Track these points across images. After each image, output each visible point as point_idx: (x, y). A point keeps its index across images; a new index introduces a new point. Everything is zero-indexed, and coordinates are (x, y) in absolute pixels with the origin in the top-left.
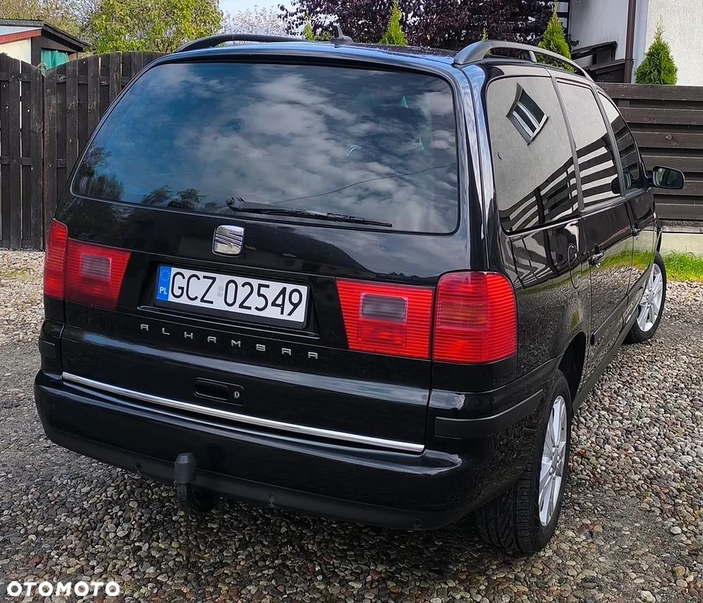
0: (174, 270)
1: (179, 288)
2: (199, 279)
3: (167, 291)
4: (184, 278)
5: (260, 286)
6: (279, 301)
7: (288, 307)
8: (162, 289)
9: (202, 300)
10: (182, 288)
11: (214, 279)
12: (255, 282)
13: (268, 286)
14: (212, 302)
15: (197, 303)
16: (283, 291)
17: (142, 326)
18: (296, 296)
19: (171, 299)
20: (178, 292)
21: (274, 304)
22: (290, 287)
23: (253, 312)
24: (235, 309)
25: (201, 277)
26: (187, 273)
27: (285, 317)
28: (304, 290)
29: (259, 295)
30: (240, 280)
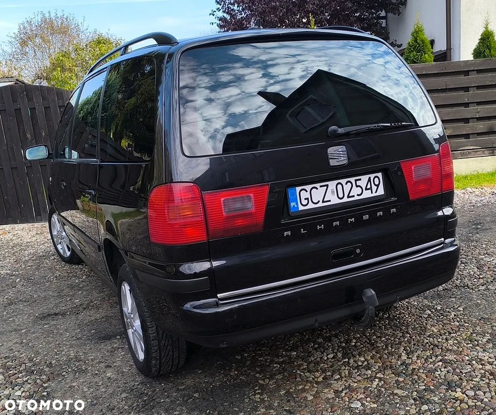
0: (298, 189)
1: (305, 199)
2: (317, 189)
3: (297, 204)
4: (307, 191)
5: (356, 181)
6: (369, 186)
7: (374, 188)
8: (292, 204)
9: (323, 202)
10: (307, 199)
11: (327, 186)
12: (352, 180)
13: (360, 180)
14: (330, 201)
15: (321, 204)
16: (369, 180)
17: (285, 234)
18: (376, 179)
19: (301, 208)
20: (304, 202)
21: (366, 189)
22: (372, 176)
23: (357, 198)
24: (346, 200)
25: (318, 187)
26: (308, 187)
27: (374, 194)
28: (380, 175)
29: (357, 186)
30: (343, 181)
